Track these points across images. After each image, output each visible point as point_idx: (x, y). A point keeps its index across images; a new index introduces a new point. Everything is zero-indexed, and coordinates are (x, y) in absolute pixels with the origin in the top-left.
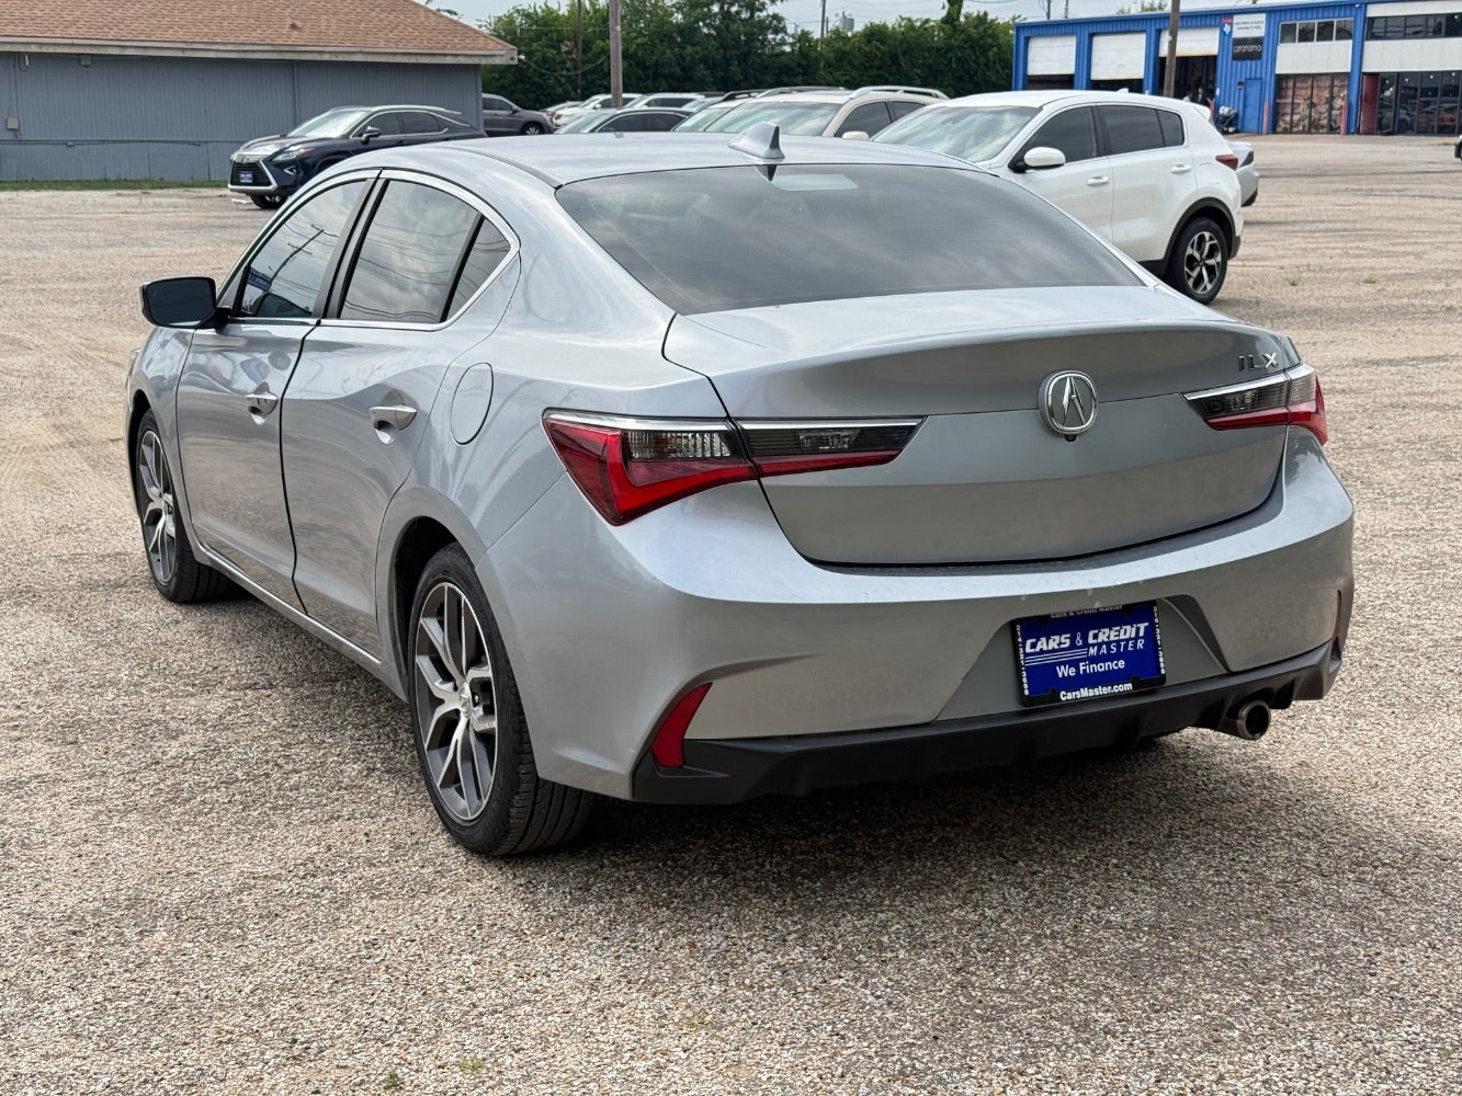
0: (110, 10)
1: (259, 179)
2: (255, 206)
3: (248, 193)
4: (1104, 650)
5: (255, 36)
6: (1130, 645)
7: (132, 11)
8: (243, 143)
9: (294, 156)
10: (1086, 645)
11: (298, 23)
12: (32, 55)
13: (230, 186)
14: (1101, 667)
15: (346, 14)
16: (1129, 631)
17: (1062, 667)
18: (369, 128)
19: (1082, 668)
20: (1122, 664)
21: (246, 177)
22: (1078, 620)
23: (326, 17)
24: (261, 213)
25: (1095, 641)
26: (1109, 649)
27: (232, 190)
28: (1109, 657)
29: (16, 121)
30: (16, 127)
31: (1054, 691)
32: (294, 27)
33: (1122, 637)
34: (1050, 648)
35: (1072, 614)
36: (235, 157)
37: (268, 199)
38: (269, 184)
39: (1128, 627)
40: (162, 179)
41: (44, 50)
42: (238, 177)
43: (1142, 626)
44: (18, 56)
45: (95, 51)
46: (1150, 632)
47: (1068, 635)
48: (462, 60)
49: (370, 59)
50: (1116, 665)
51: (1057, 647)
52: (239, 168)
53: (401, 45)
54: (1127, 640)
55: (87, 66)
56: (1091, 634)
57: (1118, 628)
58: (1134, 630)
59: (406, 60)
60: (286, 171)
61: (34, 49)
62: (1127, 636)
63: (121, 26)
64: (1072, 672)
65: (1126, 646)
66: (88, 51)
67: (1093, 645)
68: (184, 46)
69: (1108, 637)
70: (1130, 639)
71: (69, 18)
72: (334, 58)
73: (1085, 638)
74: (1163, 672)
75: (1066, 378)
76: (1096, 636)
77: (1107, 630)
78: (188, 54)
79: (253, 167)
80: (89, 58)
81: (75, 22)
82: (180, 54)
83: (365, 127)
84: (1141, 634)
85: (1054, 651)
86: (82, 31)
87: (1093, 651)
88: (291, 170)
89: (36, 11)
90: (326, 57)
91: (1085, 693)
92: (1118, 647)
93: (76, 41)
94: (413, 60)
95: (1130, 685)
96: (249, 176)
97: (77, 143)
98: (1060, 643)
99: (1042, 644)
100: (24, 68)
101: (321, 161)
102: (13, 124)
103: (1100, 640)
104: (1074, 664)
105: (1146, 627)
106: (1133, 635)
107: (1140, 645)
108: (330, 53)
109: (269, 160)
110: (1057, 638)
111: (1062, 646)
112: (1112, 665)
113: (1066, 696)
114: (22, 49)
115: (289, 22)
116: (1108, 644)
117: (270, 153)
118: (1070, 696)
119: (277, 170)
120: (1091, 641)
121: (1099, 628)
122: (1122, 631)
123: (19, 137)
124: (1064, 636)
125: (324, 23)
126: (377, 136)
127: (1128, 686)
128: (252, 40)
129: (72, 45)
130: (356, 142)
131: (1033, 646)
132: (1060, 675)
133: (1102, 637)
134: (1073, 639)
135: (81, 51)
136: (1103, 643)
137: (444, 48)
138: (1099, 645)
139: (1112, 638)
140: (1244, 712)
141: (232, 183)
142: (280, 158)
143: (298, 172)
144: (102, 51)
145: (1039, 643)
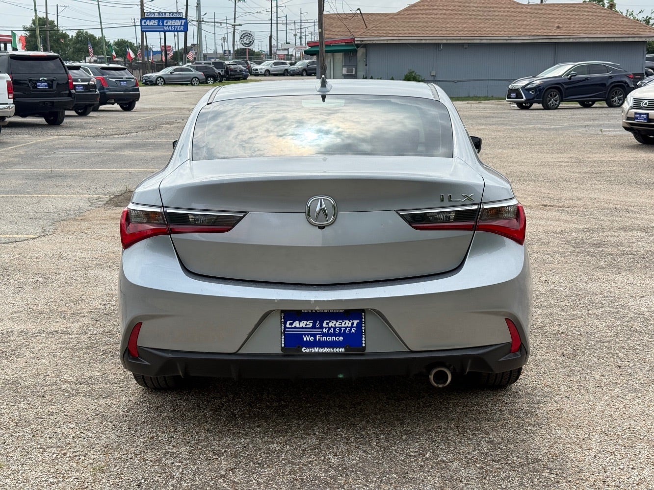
0: (478, 23)
1: (519, 96)
2: (518, 108)
3: (515, 102)
4: (332, 331)
5: (539, 32)
6: (347, 330)
7: (488, 24)
8: (514, 80)
9: (534, 85)
10: (321, 327)
11: (561, 26)
12: (444, 44)
13: (506, 99)
14: (329, 339)
15: (584, 20)
16: (348, 324)
17: (306, 336)
18: (573, 72)
19: (318, 338)
20: (341, 339)
21: (513, 95)
22: (318, 315)
23: (574, 22)
24: (520, 111)
25: (327, 326)
26: (334, 330)
27: (507, 101)
28: (334, 335)
29: (435, 72)
30: (434, 75)
31: (299, 347)
32: (558, 27)
33: (343, 325)
34: (301, 326)
35: (314, 311)
36: (510, 87)
37: (524, 105)
38: (522, 98)
39: (347, 322)
40: (492, 96)
41: (449, 42)
42: (510, 96)
43: (356, 322)
44: (438, 45)
45: (469, 42)
46: (359, 326)
47: (312, 321)
48: (637, 40)
49: (591, 40)
50: (338, 339)
51: (304, 326)
52: (511, 91)
53: (607, 33)
54: (346, 328)
55: (466, 48)
56: (325, 322)
57: (341, 321)
58: (350, 323)
59: (609, 40)
60: (530, 92)
61: (445, 41)
62: (346, 326)
63: (482, 30)
64: (312, 339)
65: (345, 330)
66: (466, 42)
67: (326, 328)
68: (507, 38)
69: (335, 325)
70: (348, 327)
71: (461, 28)
72: (574, 41)
73: (321, 324)
74: (364, 345)
75: (319, 199)
76: (328, 324)
77: (335, 322)
78: (509, 41)
79: (516, 91)
80: (467, 44)
81: (462, 30)
82: (505, 41)
83: (570, 72)
84: (355, 325)
85: (302, 327)
86: (465, 33)
87: (325, 331)
88: (533, 92)
89: (448, 25)
90: (571, 40)
91: (316, 350)
92: (340, 330)
93: (462, 38)
94: (612, 40)
95: (344, 349)
96: (514, 95)
97: (459, 81)
98: (306, 325)
99: (296, 324)
100: (440, 49)
101: (547, 88)
102: (433, 73)
103: (330, 326)
104: (314, 335)
105: (357, 323)
106: (350, 325)
107: (353, 331)
108: (573, 38)
109: (524, 88)
110: (305, 322)
111: (307, 326)
112: (336, 339)
113: (305, 350)
114: (440, 42)
115: (557, 25)
116: (335, 328)
117: (524, 84)
118: (308, 350)
119: (527, 92)
120: (324, 325)
121: (330, 320)
122: (344, 323)
123: (435, 79)
124: (309, 322)
125: (573, 25)
126: (575, 76)
127: (343, 350)
128: (538, 34)
129: (460, 39)
130: (565, 79)
131: (291, 324)
132: (305, 340)
133: (331, 324)
134: (314, 324)
135: (463, 42)
136: (332, 327)
137: (628, 34)
138: (329, 328)
139: (337, 326)
140: (434, 371)
141: (508, 98)
142: (528, 86)
143: (535, 93)
144: (472, 42)
145: (295, 323)
